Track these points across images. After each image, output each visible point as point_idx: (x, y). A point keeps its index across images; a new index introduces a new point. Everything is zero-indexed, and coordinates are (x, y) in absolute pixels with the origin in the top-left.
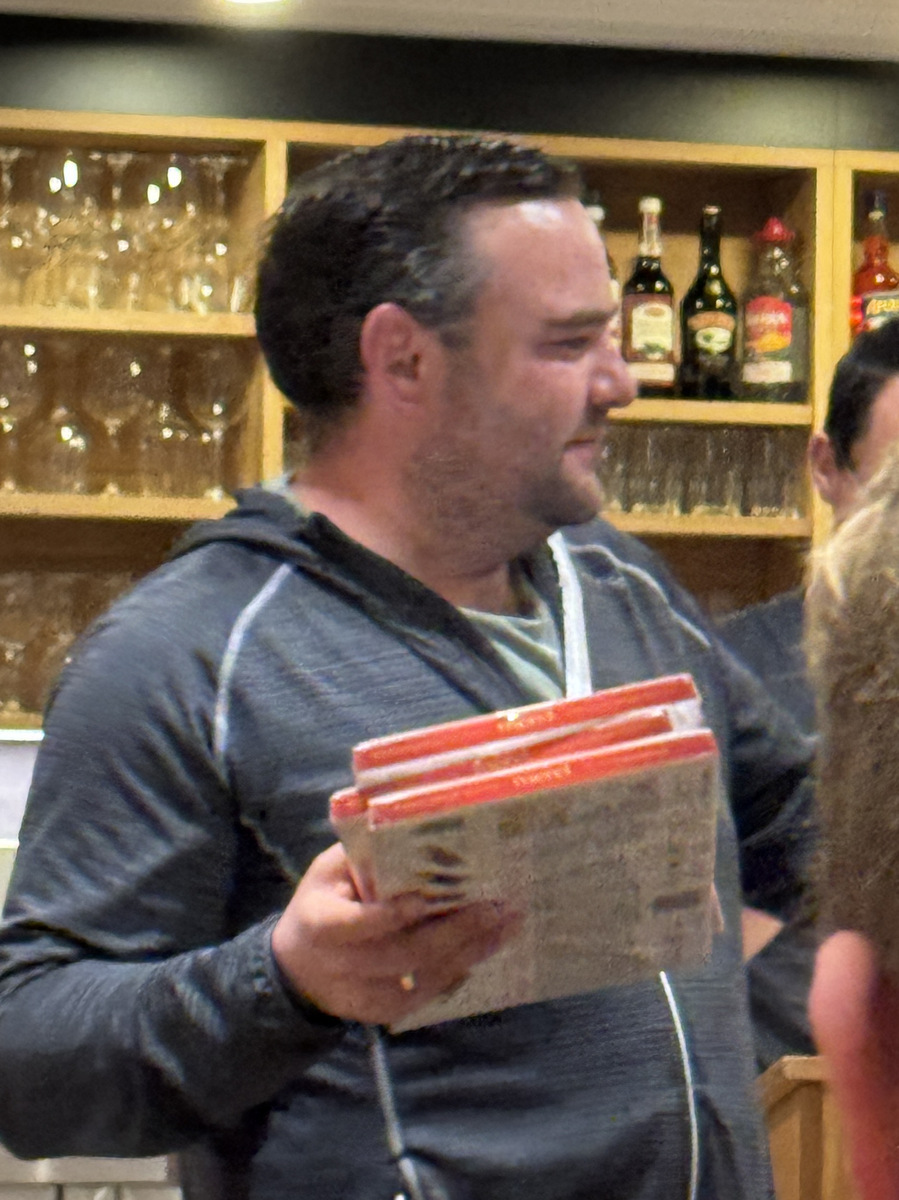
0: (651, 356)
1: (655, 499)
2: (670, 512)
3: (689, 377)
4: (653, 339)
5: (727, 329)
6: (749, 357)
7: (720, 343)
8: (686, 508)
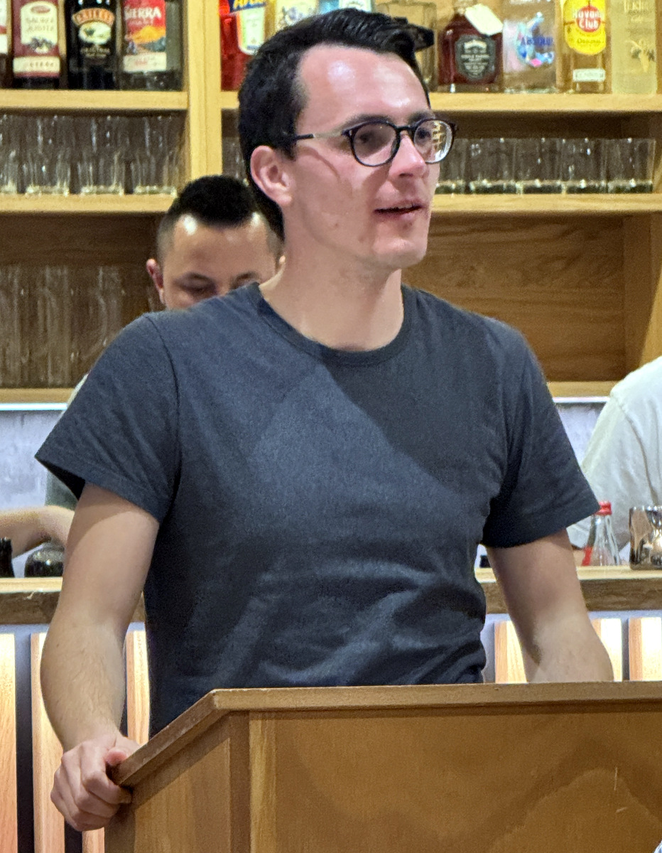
0: (38, 50)
1: (47, 181)
2: (61, 192)
3: (74, 69)
4: (40, 35)
5: (108, 24)
6: (127, 49)
7: (101, 36)
8: (74, 190)
